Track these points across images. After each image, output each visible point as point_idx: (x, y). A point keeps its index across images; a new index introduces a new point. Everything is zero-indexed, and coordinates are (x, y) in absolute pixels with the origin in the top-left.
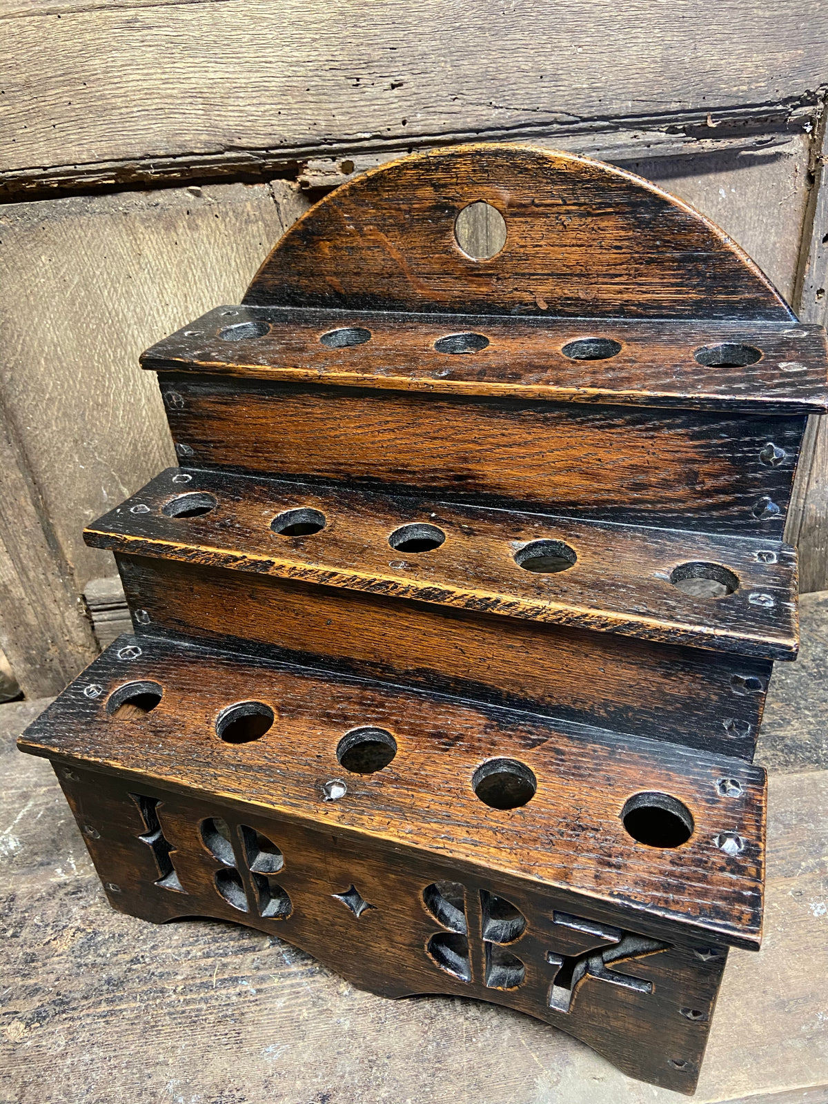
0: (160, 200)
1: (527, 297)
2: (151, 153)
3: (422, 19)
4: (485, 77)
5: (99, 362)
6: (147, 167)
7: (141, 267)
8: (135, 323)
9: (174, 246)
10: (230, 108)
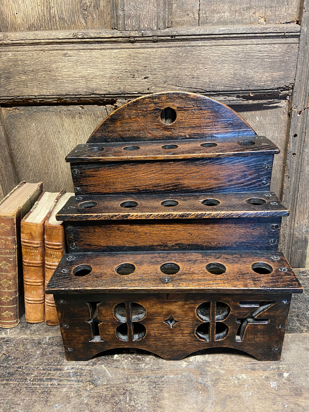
0: (71, 109)
2: (68, 94)
3: (155, 58)
4: (175, 77)
5: (47, 159)
6: (67, 98)
7: (63, 129)
8: (60, 147)
9: (74, 123)
10: (94, 82)
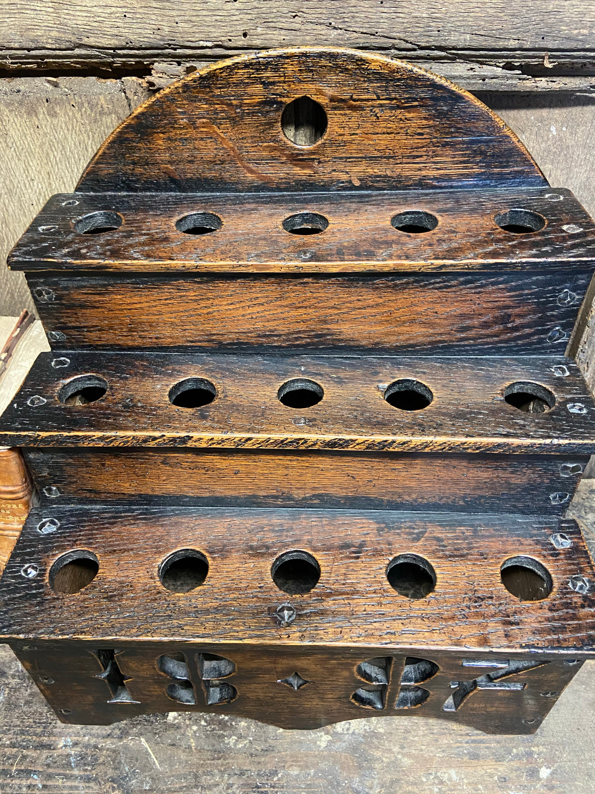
1: (344, 177)
10: (78, 8)
